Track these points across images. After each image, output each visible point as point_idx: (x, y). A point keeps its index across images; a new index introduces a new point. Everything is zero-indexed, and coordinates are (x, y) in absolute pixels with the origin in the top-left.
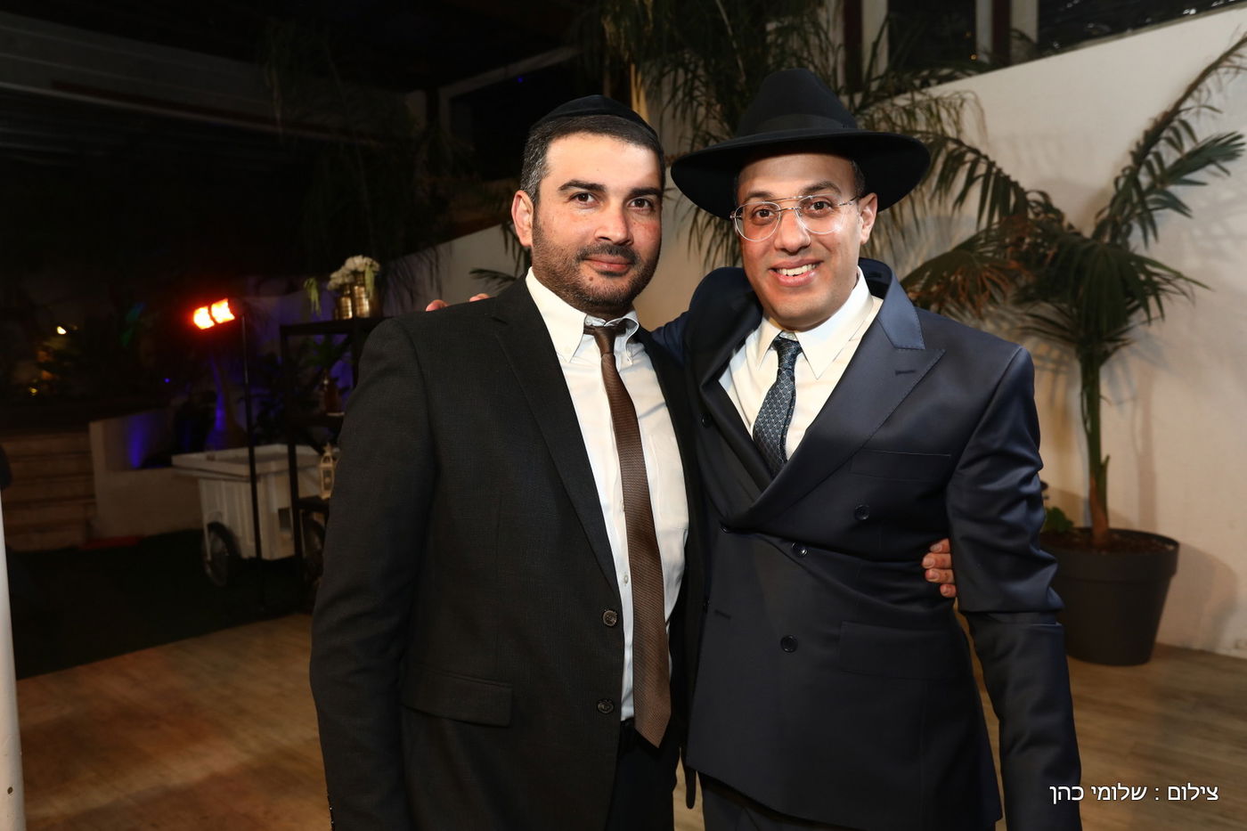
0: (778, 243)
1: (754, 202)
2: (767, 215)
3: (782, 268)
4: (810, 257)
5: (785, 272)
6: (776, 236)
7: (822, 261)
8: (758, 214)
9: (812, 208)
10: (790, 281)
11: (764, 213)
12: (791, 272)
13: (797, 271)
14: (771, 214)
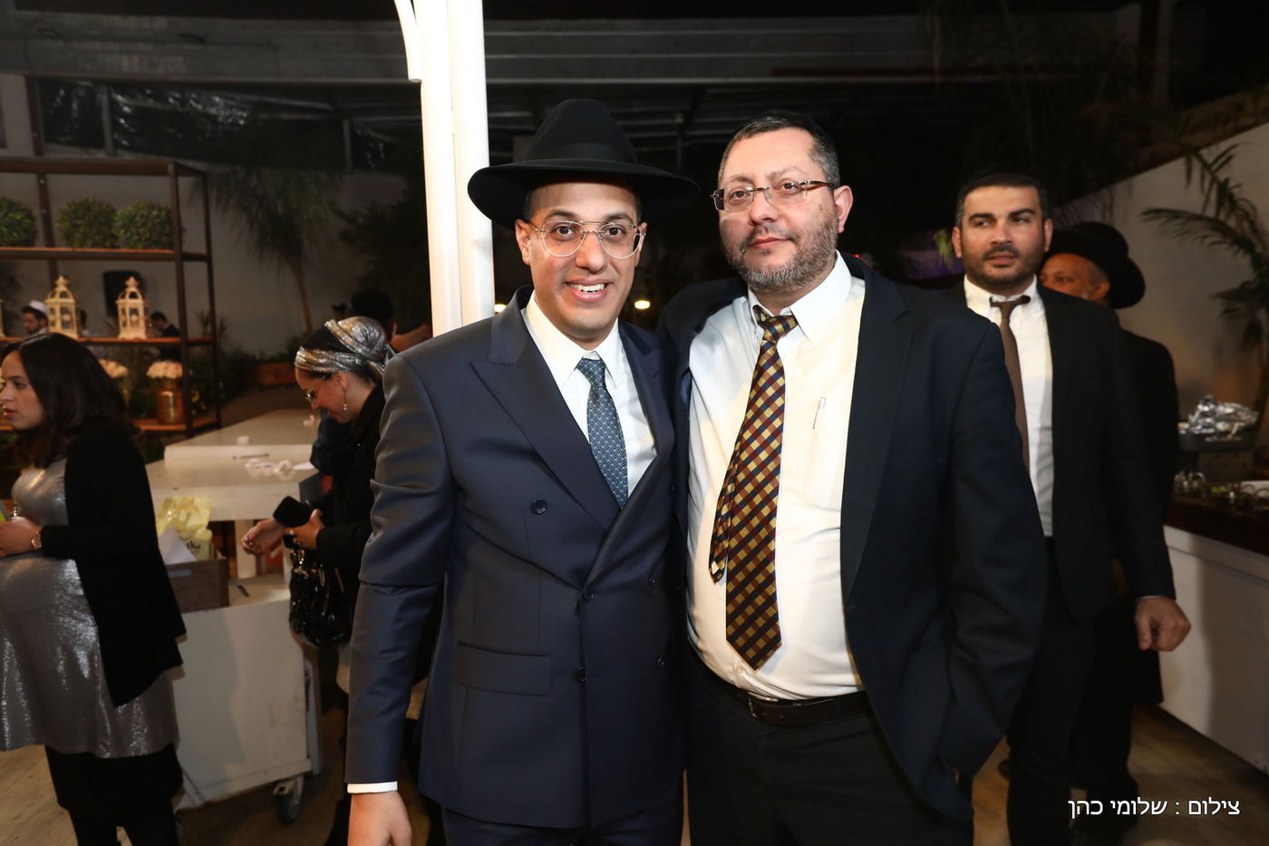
0: (580, 261)
1: (558, 219)
2: (567, 232)
3: (577, 284)
4: (604, 276)
5: (580, 287)
6: (578, 253)
7: (612, 283)
8: (558, 230)
9: (608, 233)
10: (586, 296)
11: (564, 230)
12: (586, 289)
13: (593, 288)
14: (570, 232)
